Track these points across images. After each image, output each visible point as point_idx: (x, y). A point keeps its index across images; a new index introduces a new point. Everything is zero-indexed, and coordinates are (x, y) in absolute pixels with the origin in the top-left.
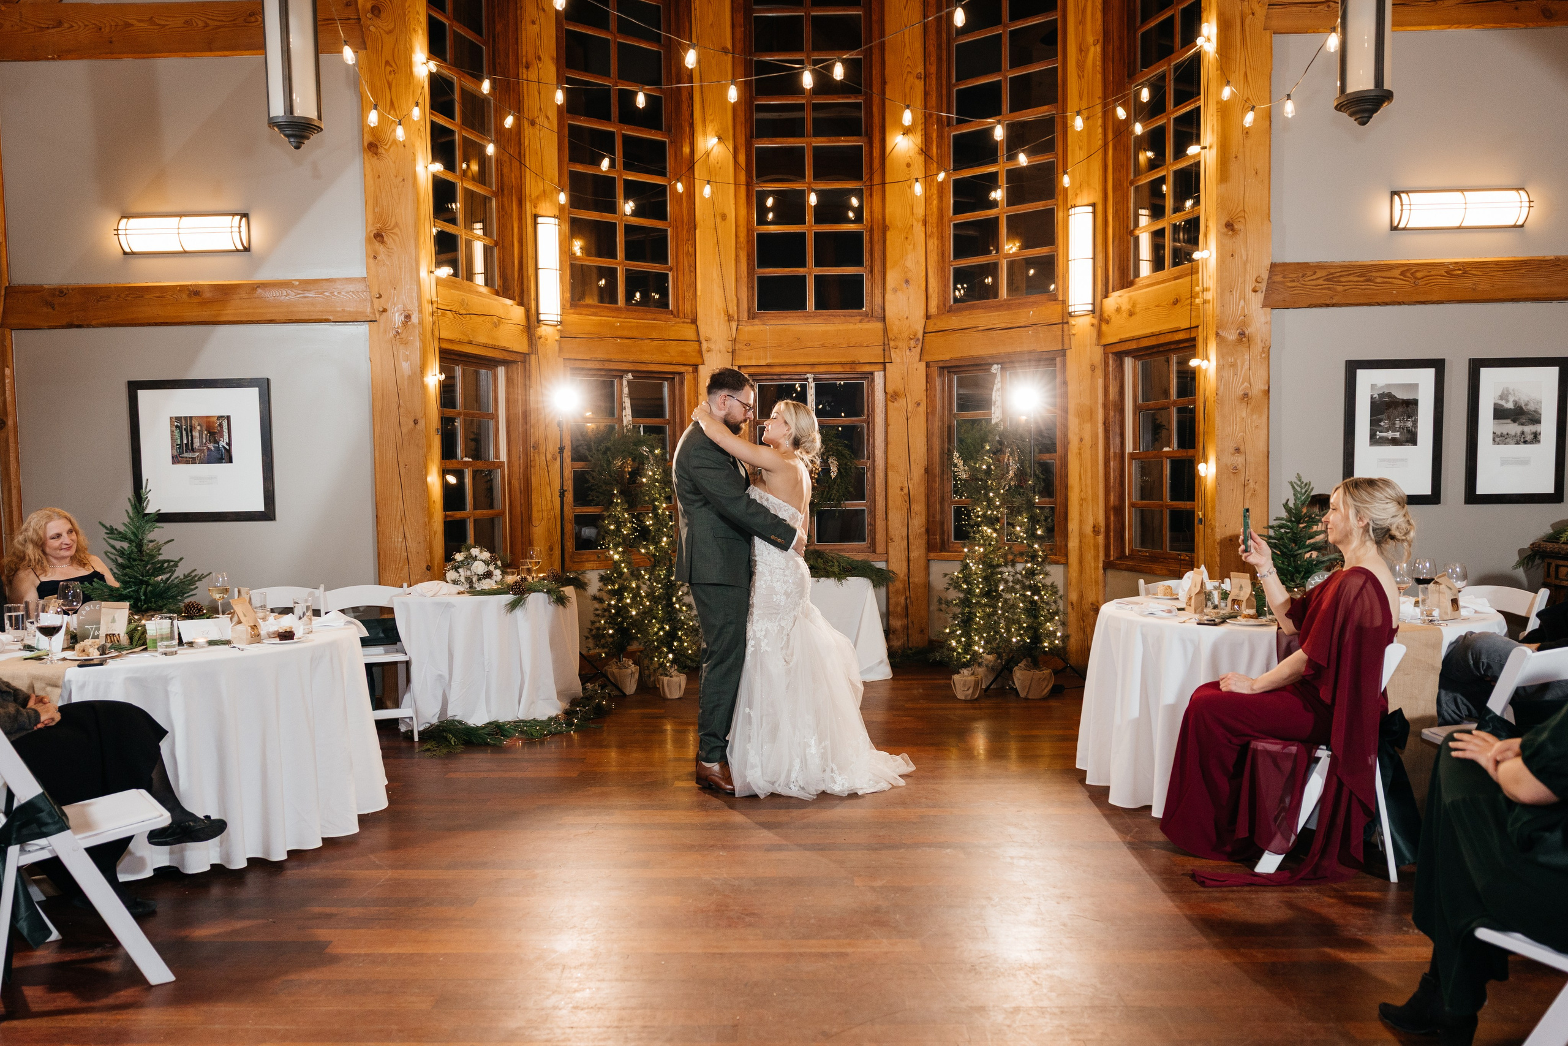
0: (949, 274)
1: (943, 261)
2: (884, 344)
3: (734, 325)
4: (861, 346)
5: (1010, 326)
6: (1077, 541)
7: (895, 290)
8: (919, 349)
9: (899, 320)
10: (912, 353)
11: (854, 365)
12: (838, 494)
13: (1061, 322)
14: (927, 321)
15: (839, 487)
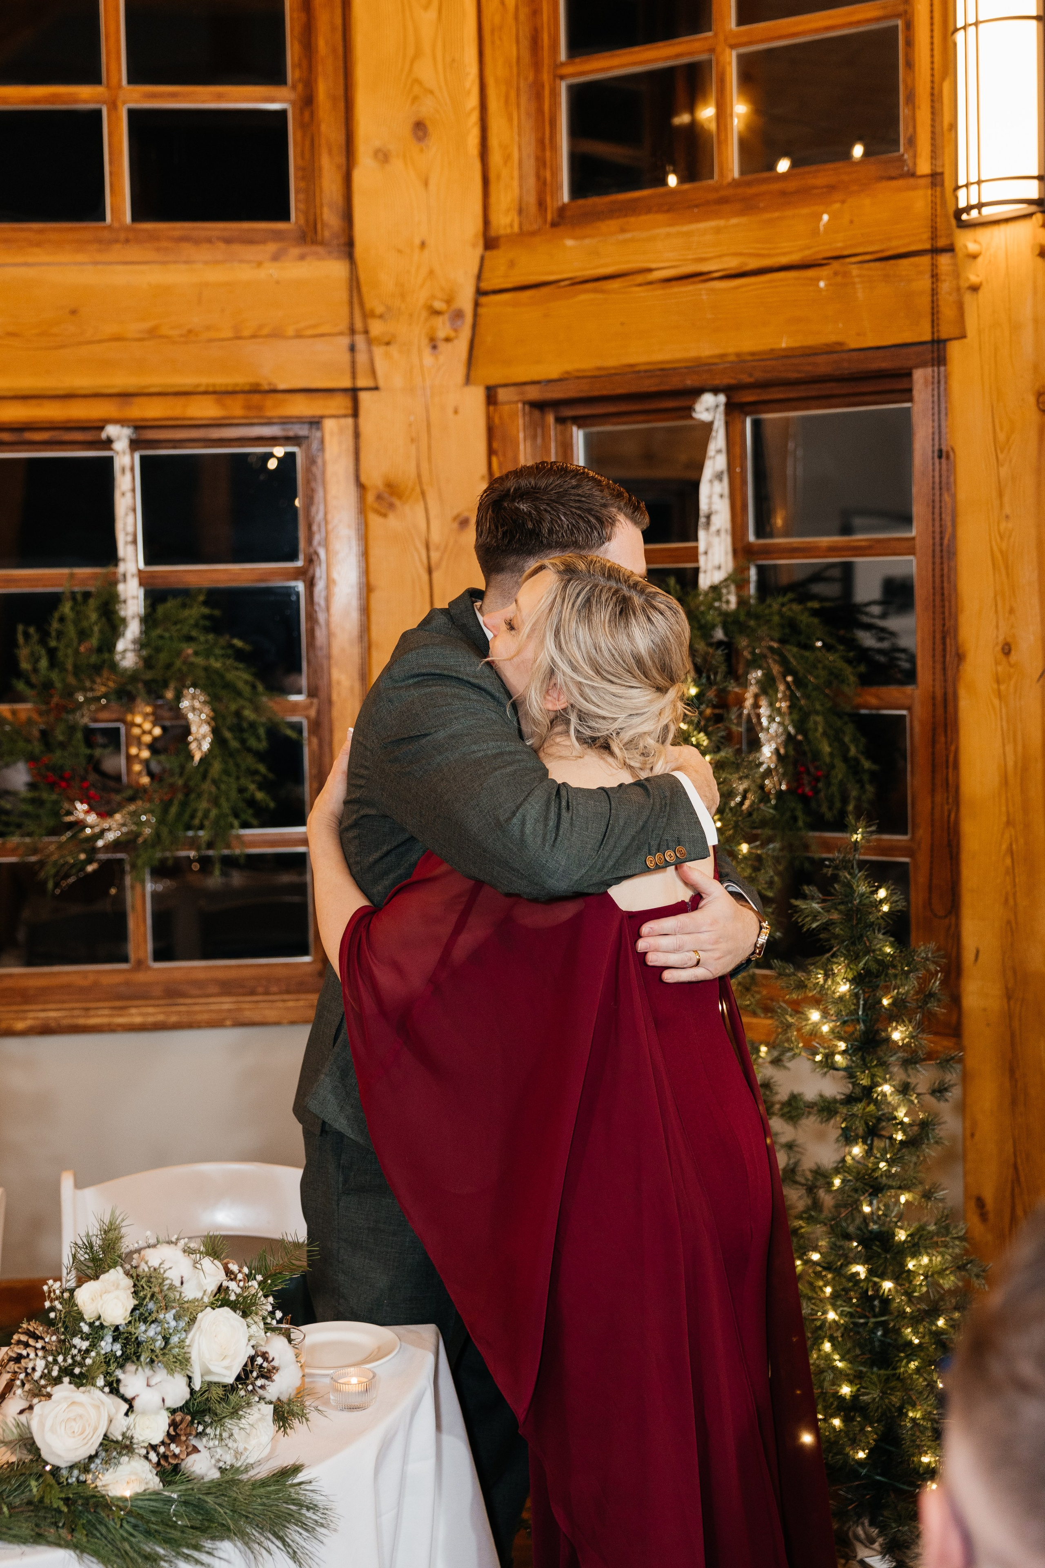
0: (555, 104)
1: (537, 65)
2: (352, 331)
4: (277, 334)
5: (755, 264)
6: (995, 990)
7: (383, 156)
8: (462, 345)
9: (400, 251)
10: (442, 359)
11: (256, 398)
12: (214, 812)
13: (928, 246)
14: (488, 254)
15: (218, 788)
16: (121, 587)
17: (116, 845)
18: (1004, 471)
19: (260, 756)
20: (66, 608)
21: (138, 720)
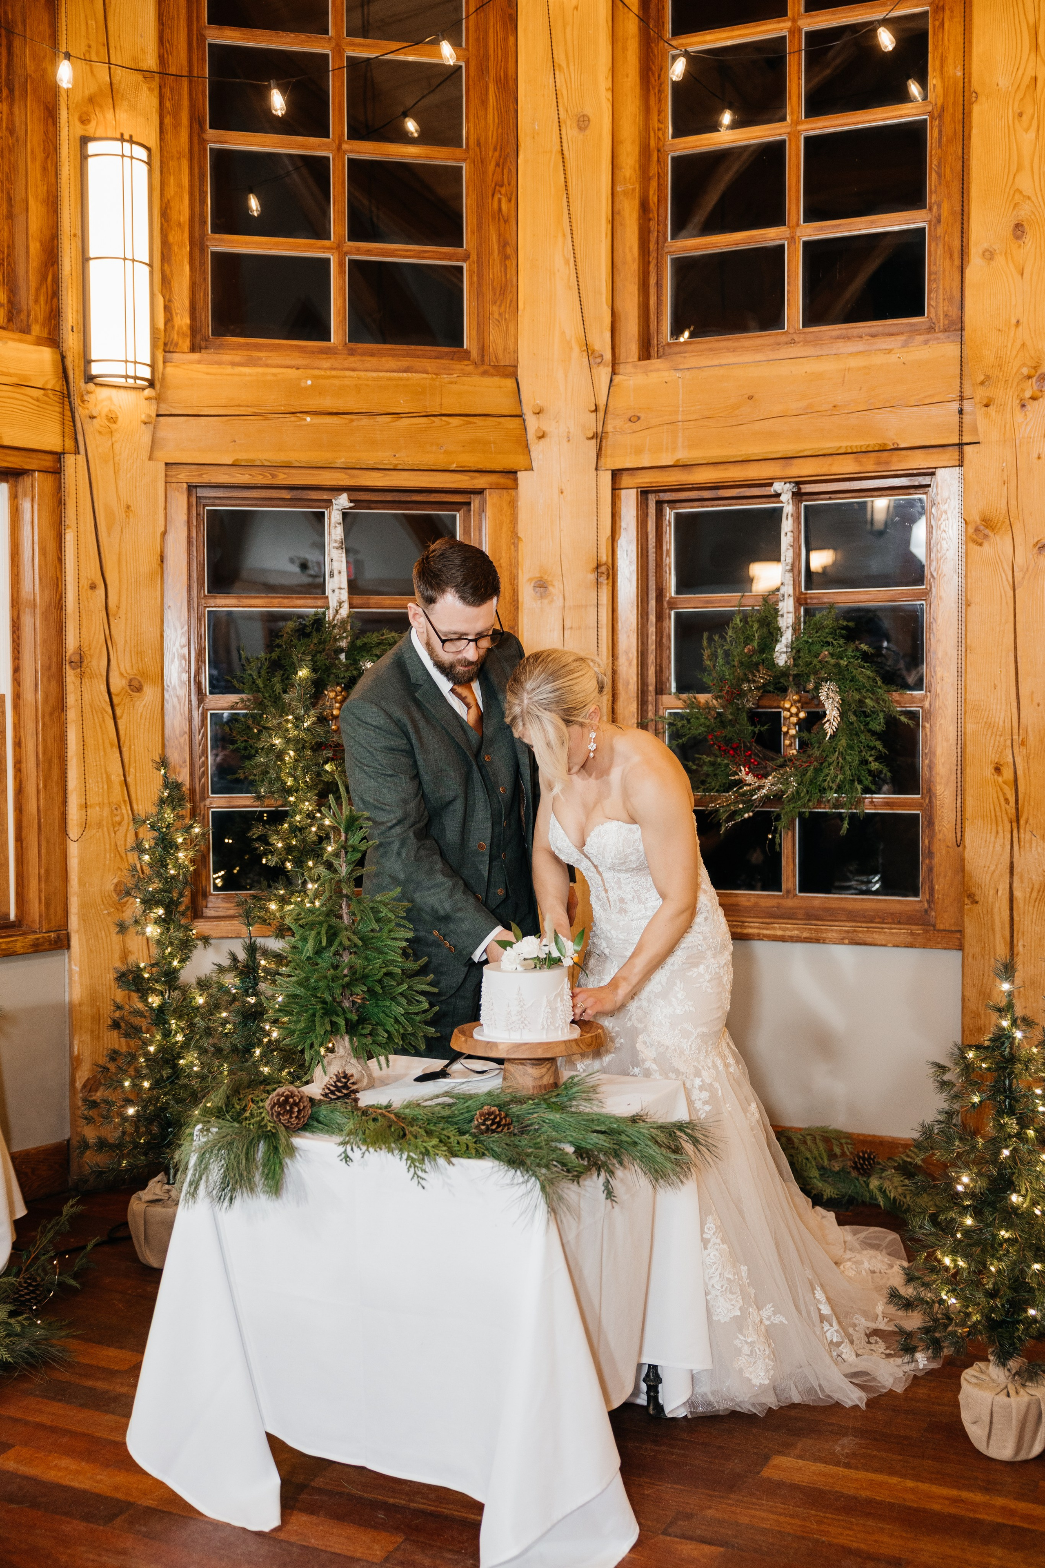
2: (962, 398)
3: (604, 373)
4: (902, 405)
7: (989, 255)
9: (1000, 331)
10: (1029, 414)
11: (886, 454)
12: (840, 777)
15: (844, 759)
16: (781, 604)
17: (766, 799)
19: (879, 736)
20: (737, 620)
21: (787, 705)
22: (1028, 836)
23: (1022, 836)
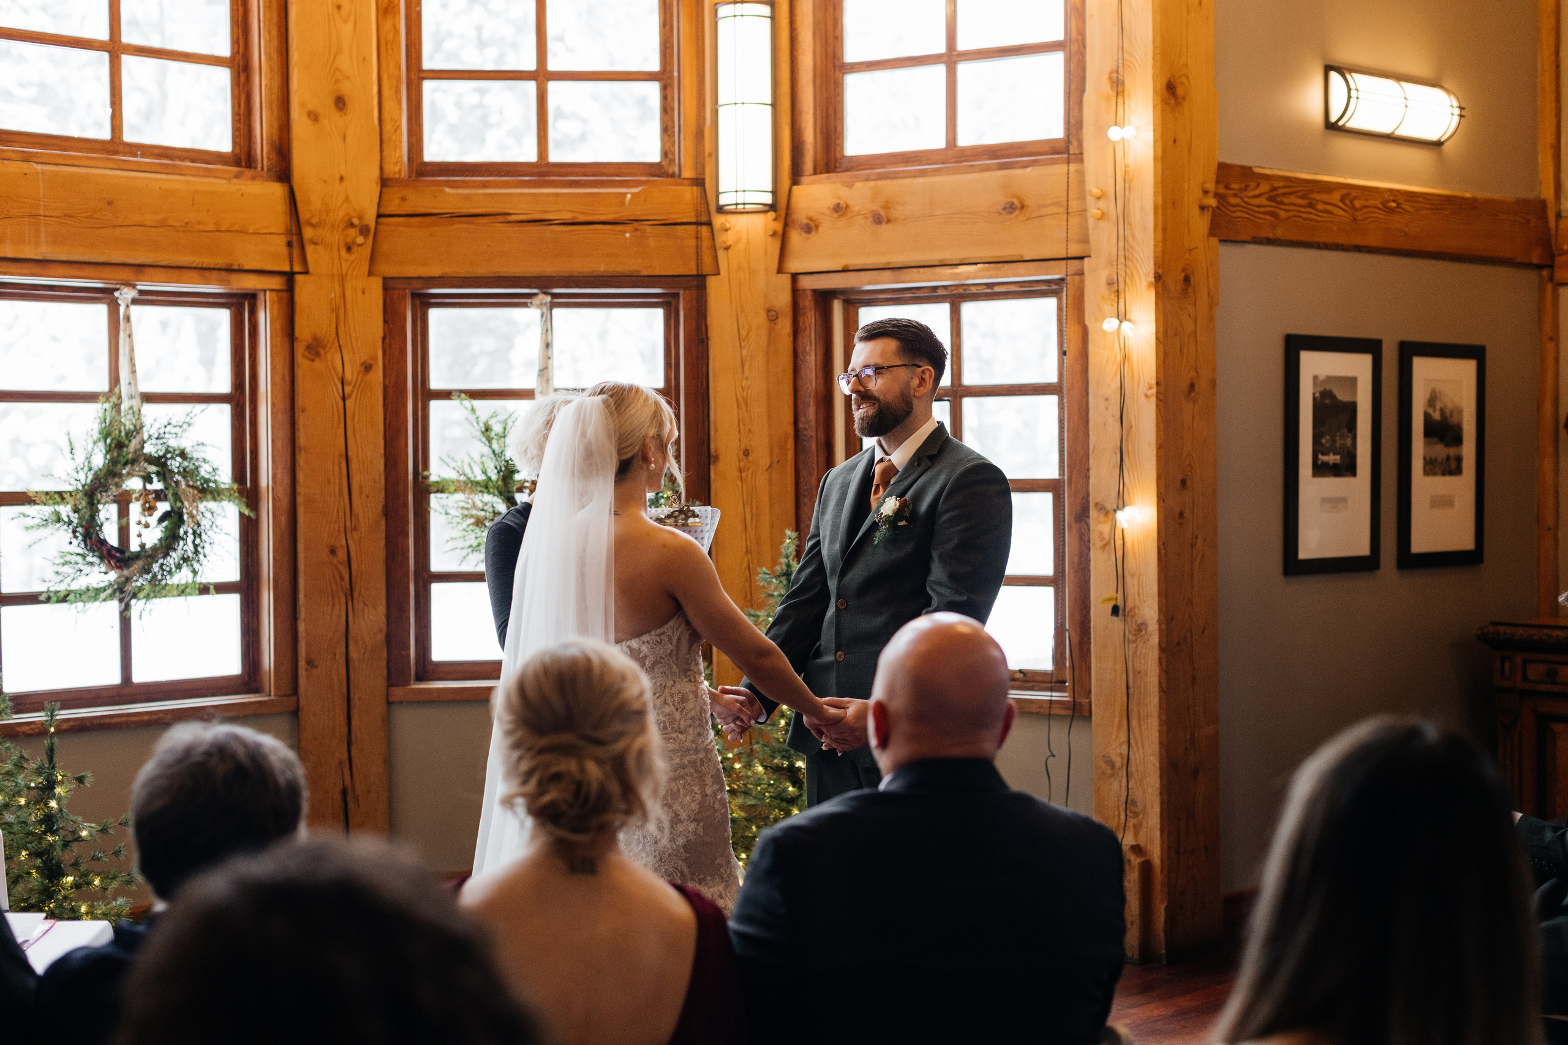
2: (289, 233)
5: (582, 218)
7: (314, 116)
9: (325, 181)
10: (353, 257)
11: (225, 274)
13: (693, 220)
14: (385, 189)
18: (744, 352)
22: (361, 604)
23: (356, 607)
